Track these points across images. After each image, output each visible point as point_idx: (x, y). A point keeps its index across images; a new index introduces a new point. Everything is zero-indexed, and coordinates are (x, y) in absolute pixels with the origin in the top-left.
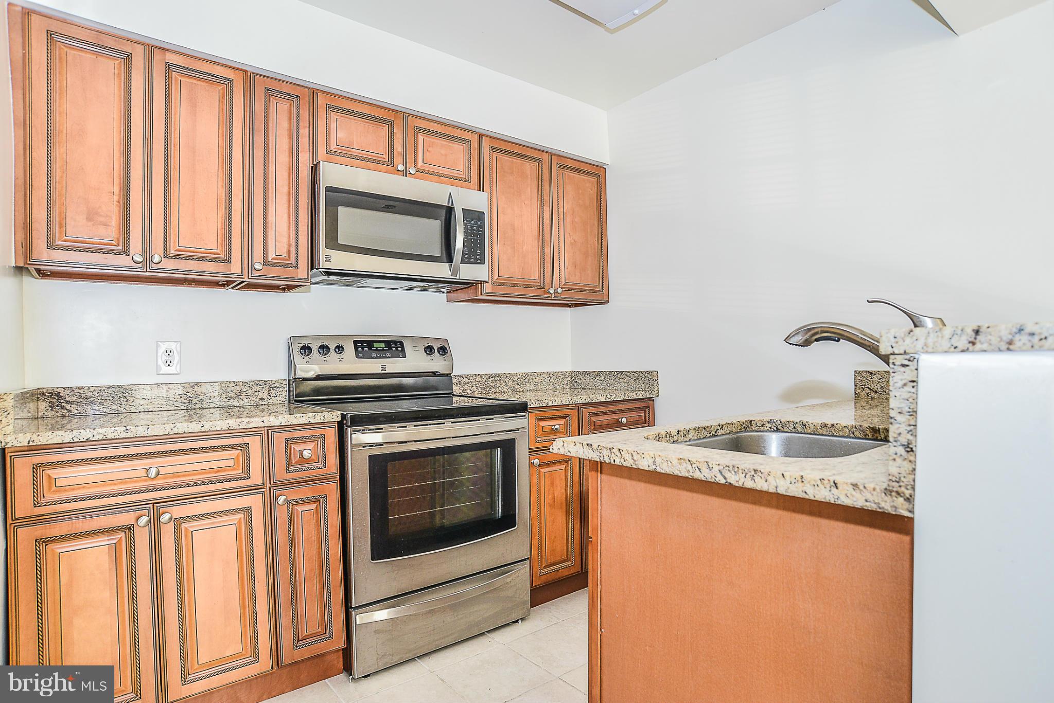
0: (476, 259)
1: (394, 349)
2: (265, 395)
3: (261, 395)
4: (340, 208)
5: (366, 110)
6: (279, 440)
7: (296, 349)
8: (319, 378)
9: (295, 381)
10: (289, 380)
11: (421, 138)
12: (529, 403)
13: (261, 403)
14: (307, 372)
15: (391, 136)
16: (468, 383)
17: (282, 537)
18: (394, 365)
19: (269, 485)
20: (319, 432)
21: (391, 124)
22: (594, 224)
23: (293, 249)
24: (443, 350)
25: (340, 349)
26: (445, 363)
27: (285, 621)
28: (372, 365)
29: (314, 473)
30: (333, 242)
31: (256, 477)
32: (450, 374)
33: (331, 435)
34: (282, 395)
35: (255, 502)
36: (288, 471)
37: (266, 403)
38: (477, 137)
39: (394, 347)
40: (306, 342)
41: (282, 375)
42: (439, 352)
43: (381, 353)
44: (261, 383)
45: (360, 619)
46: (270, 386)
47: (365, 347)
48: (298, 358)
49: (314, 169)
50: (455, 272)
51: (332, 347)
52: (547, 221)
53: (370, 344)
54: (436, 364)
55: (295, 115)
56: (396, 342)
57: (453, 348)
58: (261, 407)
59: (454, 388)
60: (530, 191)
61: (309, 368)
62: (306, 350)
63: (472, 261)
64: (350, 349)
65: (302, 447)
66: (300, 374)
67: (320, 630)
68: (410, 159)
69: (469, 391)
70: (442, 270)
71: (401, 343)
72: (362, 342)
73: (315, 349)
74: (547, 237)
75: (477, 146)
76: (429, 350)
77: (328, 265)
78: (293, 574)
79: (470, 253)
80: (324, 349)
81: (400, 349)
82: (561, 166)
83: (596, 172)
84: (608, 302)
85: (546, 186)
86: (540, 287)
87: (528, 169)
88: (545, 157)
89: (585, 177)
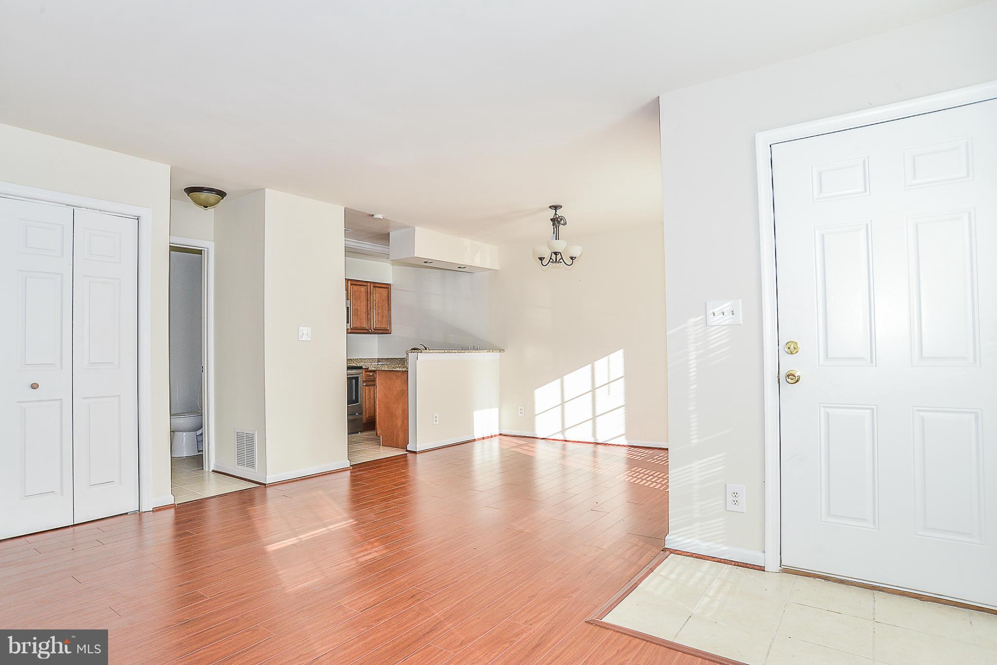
22: (386, 306)
52: (369, 307)
60: (363, 297)
74: (369, 312)
82: (374, 287)
83: (387, 287)
84: (391, 333)
85: (369, 294)
86: (366, 329)
87: (363, 289)
88: (369, 284)
89: (383, 289)
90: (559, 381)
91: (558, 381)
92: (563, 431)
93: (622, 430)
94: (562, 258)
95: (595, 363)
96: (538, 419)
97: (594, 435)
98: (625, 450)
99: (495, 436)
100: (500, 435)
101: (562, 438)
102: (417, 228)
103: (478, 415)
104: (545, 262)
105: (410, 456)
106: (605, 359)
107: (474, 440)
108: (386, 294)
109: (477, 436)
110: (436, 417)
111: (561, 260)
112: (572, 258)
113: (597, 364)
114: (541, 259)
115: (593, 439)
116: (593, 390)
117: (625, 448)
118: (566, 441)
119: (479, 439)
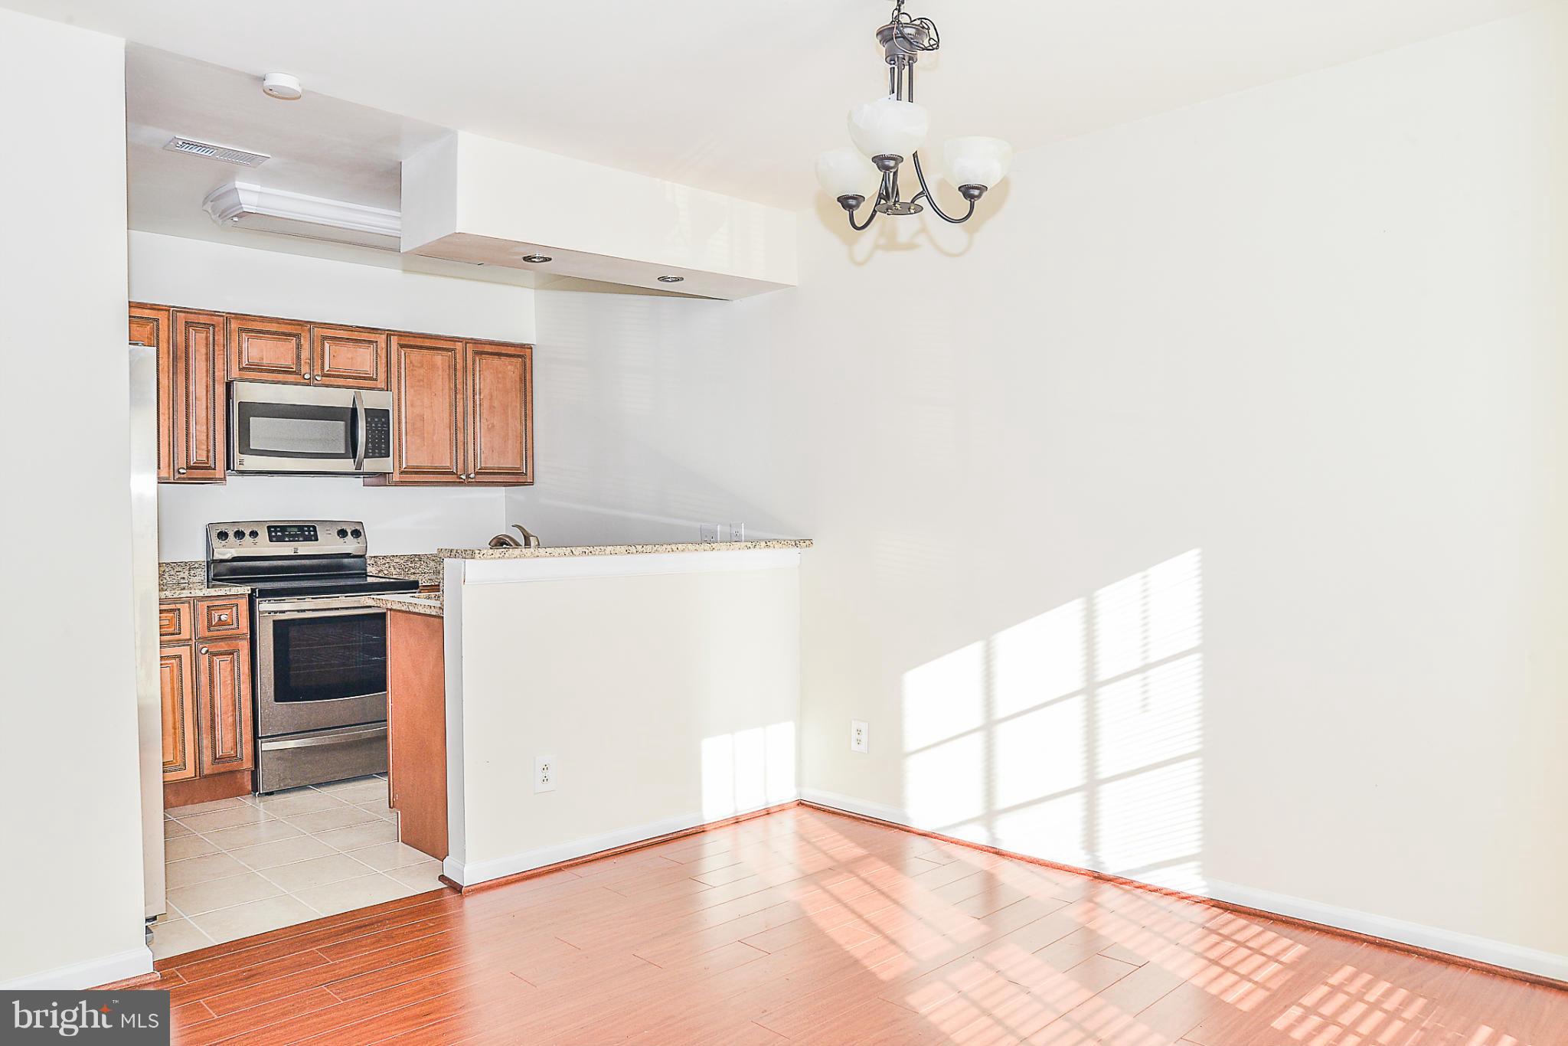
0: (380, 453)
1: (307, 533)
2: (186, 575)
3: (182, 575)
4: (251, 418)
5: (274, 327)
6: (202, 607)
7: (214, 535)
8: (235, 559)
9: (212, 563)
10: (208, 562)
11: (327, 346)
12: (420, 582)
13: (182, 581)
14: (224, 554)
15: (299, 347)
16: (384, 564)
17: (204, 679)
18: (305, 548)
19: (194, 641)
20: (234, 602)
21: (298, 336)
22: (516, 406)
23: (211, 454)
24: (356, 534)
25: (254, 534)
26: (359, 545)
27: (206, 742)
28: (285, 549)
29: (230, 632)
30: (245, 449)
31: (185, 634)
32: (364, 555)
33: (244, 604)
34: (201, 575)
35: (184, 652)
36: (209, 630)
37: (187, 582)
38: (384, 337)
39: (306, 531)
40: (223, 528)
41: (201, 556)
42: (352, 535)
43: (293, 538)
44: (182, 564)
45: (265, 746)
46: (190, 566)
47: (279, 532)
48: (216, 542)
49: (229, 386)
50: (359, 466)
51: (247, 533)
52: (460, 409)
53: (283, 529)
54: (350, 546)
55: (211, 341)
56: (309, 527)
57: (368, 530)
58: (182, 585)
59: (369, 569)
60: (441, 382)
61: (226, 551)
62: (223, 535)
63: (377, 455)
64: (263, 534)
65: (220, 613)
66: (217, 556)
67: (232, 753)
68: (318, 366)
69: (386, 572)
70: (348, 465)
71: (314, 527)
72: (275, 527)
73: (231, 534)
74: (461, 424)
75: (384, 345)
76: (342, 533)
77: (242, 468)
78: (212, 707)
79: (373, 449)
80: (239, 535)
81: (312, 533)
82: (477, 353)
83: (520, 354)
84: (532, 483)
85: (459, 374)
86: (452, 473)
87: (439, 359)
88: (459, 346)
89: (507, 360)
90: (976, 649)
91: (974, 651)
92: (990, 816)
93: (1189, 842)
94: (925, 192)
95: (1100, 592)
96: (914, 767)
97: (1090, 842)
98: (1199, 913)
99: (782, 808)
100: (801, 804)
101: (982, 839)
102: (461, 133)
103: (714, 752)
104: (861, 215)
105: (450, 897)
106: (1132, 584)
107: (700, 831)
108: (517, 373)
109: (709, 816)
110: (546, 768)
111: (923, 201)
112: (969, 192)
113: (1108, 597)
114: (849, 202)
115: (1088, 857)
116: (1091, 689)
117: (1198, 909)
118: (999, 853)
119: (719, 825)
